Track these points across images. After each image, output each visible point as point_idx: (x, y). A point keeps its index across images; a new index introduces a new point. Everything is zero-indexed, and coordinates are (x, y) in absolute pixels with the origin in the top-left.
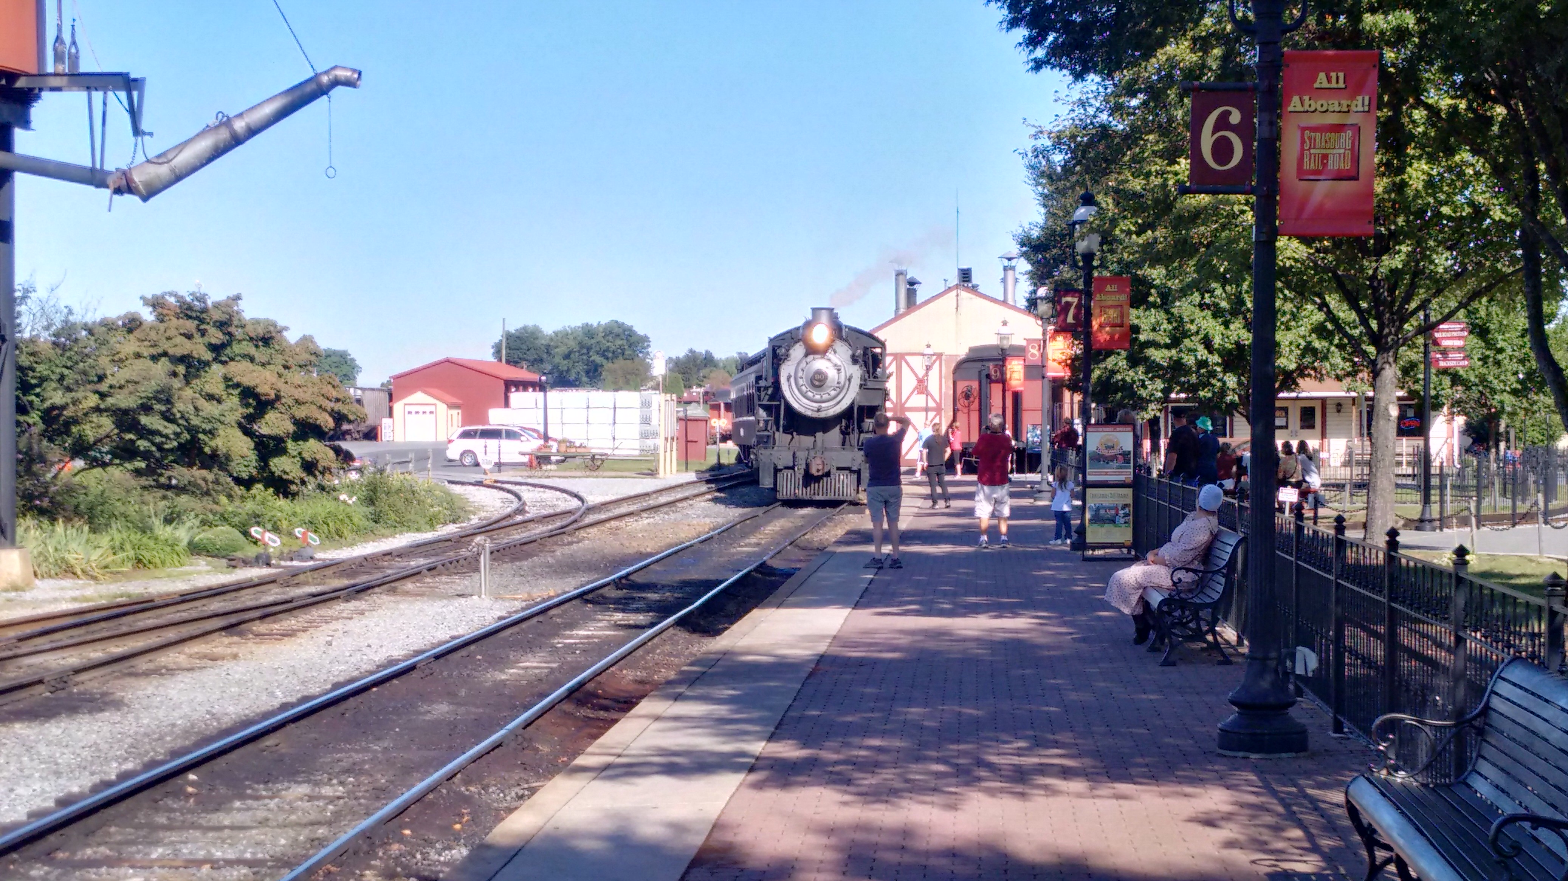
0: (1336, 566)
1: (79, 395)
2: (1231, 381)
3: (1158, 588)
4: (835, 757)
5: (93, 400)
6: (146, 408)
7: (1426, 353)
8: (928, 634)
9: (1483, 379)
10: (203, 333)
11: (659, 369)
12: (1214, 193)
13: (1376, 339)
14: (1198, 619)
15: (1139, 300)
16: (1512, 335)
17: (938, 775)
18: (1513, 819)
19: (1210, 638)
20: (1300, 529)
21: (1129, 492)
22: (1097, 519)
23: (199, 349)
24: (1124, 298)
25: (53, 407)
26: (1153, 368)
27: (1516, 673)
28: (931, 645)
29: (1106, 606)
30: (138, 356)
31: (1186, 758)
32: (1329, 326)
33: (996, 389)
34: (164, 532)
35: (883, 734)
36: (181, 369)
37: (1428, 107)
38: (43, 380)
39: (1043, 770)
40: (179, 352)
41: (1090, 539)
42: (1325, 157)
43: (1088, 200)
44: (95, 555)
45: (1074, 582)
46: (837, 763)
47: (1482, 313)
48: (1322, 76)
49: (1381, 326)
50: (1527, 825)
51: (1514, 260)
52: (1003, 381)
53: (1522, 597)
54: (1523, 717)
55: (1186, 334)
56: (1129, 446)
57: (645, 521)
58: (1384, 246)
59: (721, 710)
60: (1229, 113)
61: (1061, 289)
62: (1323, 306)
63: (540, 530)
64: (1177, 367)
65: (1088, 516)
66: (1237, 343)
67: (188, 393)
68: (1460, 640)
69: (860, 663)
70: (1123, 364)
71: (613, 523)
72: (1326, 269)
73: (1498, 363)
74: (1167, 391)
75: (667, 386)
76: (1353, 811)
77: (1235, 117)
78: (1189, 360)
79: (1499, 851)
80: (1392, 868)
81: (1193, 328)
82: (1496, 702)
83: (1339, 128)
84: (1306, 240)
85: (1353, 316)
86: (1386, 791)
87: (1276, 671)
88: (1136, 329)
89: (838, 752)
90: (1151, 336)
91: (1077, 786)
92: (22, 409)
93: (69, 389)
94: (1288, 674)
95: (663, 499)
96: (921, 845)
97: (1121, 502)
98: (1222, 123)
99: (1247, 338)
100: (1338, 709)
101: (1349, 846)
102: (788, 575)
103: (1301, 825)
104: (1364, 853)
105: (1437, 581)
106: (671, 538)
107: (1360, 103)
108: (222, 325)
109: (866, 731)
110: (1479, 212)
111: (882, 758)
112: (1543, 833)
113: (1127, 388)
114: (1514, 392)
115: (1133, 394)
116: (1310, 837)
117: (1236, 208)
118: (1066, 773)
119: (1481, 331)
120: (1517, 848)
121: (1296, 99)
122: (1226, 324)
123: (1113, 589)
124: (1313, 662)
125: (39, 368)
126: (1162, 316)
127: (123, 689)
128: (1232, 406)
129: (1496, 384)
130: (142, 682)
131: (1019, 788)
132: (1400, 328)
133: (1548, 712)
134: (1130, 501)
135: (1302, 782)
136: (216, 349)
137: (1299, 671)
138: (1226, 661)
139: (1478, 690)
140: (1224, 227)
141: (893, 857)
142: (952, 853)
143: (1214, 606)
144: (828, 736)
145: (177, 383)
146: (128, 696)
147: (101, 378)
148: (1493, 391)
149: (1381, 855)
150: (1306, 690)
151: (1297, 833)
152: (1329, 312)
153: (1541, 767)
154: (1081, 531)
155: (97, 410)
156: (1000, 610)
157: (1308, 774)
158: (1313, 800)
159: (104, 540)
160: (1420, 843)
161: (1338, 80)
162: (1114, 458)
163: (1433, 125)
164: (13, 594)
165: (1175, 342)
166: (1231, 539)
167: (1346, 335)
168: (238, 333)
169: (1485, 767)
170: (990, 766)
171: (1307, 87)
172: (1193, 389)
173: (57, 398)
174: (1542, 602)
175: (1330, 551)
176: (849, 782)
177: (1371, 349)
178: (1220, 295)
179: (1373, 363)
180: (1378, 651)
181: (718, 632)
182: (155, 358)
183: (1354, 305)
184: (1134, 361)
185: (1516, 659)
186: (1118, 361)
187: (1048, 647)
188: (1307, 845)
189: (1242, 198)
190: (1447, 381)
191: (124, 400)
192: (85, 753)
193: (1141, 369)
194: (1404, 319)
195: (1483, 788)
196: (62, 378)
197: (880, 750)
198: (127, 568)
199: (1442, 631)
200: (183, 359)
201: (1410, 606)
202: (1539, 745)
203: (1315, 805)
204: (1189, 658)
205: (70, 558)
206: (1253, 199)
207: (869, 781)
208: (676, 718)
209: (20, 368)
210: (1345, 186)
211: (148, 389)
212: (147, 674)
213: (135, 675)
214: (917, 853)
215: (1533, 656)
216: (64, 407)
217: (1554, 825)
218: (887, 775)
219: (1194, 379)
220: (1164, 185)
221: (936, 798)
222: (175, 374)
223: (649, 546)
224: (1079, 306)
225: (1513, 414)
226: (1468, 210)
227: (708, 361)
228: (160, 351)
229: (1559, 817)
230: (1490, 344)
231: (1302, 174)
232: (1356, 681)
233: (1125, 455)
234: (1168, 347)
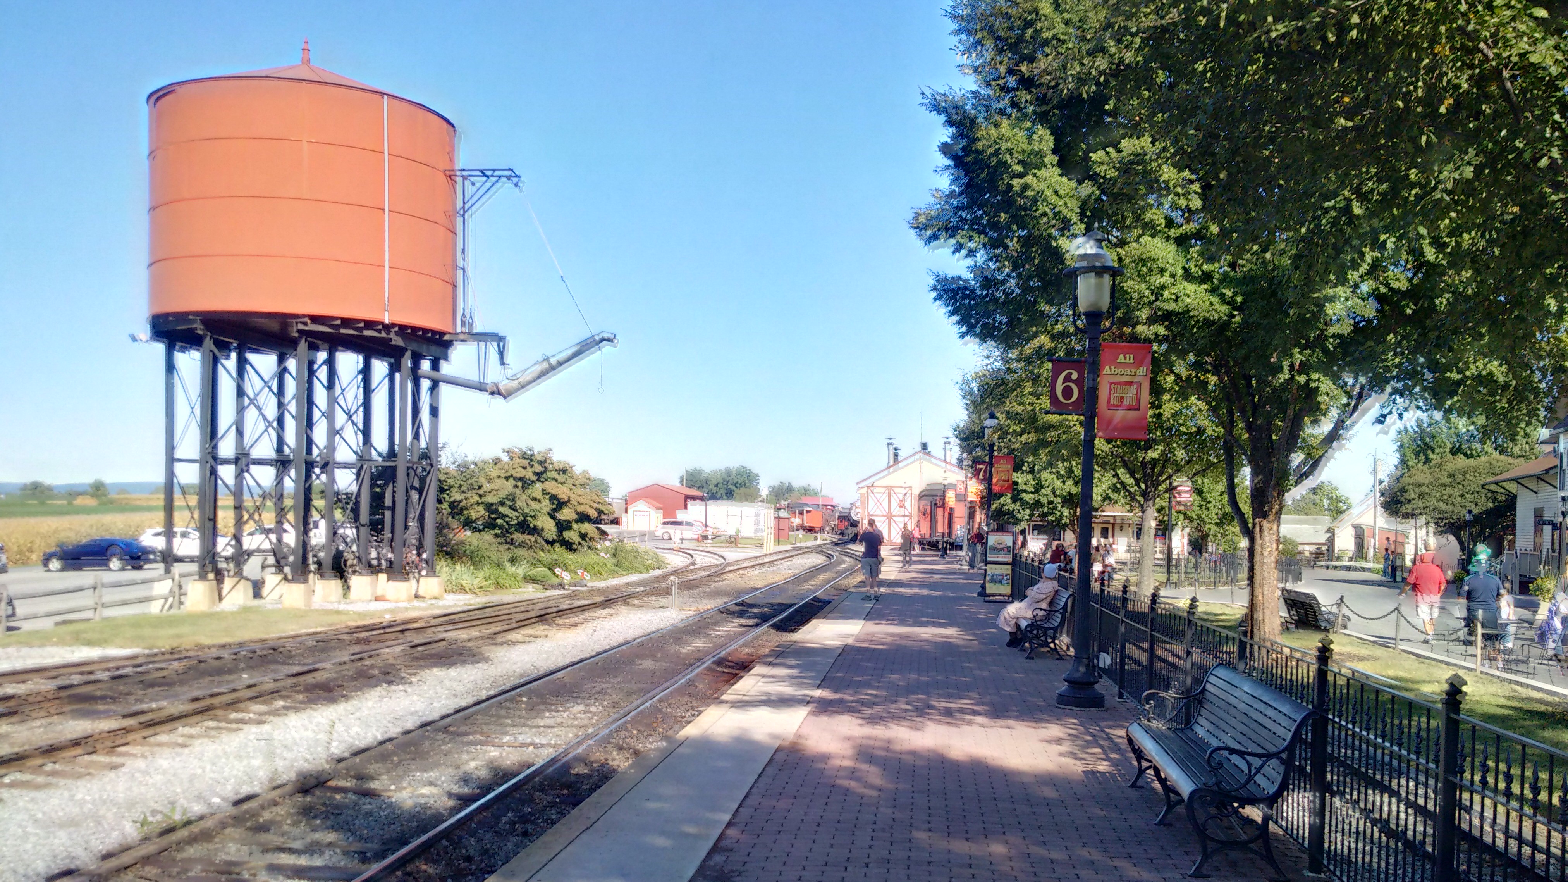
0: (1122, 612)
1: (469, 495)
2: (1066, 512)
3: (1025, 619)
4: (852, 698)
5: (477, 498)
6: (502, 504)
7: (1170, 502)
8: (902, 636)
9: (1199, 517)
10: (532, 466)
11: (764, 492)
12: (1061, 414)
13: (1144, 494)
14: (1046, 635)
15: (1017, 468)
16: (1215, 494)
17: (906, 710)
18: (1219, 749)
19: (1052, 645)
20: (1102, 591)
21: (1010, 567)
22: (993, 581)
23: (529, 474)
24: (1010, 467)
25: (454, 502)
26: (1024, 504)
27: (1221, 672)
28: (903, 642)
29: (996, 626)
30: (499, 477)
31: (1040, 709)
32: (1119, 486)
33: (940, 512)
34: (511, 569)
35: (878, 688)
36: (520, 484)
37: (1177, 375)
38: (450, 487)
39: (962, 711)
40: (518, 476)
41: (988, 591)
42: (1122, 398)
43: (992, 416)
44: (476, 581)
45: (980, 613)
46: (852, 702)
47: (1200, 482)
48: (1122, 356)
49: (1147, 488)
50: (1225, 753)
51: (1218, 456)
52: (943, 506)
53: (1225, 632)
54: (1223, 695)
55: (1042, 487)
56: (1010, 544)
57: (756, 572)
58: (1149, 445)
59: (794, 672)
60: (1071, 374)
61: (976, 461)
62: (1116, 475)
63: (704, 573)
64: (1037, 504)
65: (988, 578)
66: (1070, 494)
67: (524, 497)
68: (1188, 653)
69: (867, 650)
70: (1009, 501)
71: (741, 572)
72: (1117, 456)
73: (1208, 509)
74: (1031, 515)
75: (768, 501)
76: (1130, 741)
77: (1075, 376)
78: (1044, 500)
79: (1210, 766)
80: (1151, 772)
81: (1047, 484)
82: (1209, 687)
83: (1130, 383)
84: (1109, 441)
85: (1132, 481)
86: (1147, 730)
87: (1088, 666)
88: (1016, 483)
89: (851, 695)
90: (1024, 487)
91: (980, 719)
92: (440, 501)
93: (463, 492)
94: (1095, 667)
95: (766, 560)
96: (897, 747)
97: (1005, 573)
98: (1067, 379)
99: (1075, 490)
100: (1121, 687)
101: (1127, 759)
102: (828, 603)
103: (1101, 747)
104: (1135, 763)
105: (1177, 621)
106: (771, 580)
107: (1142, 371)
108: (541, 463)
109: (869, 686)
110: (1200, 431)
111: (877, 700)
112: (1235, 759)
113: (1010, 513)
114: (1217, 524)
115: (1013, 517)
116: (1105, 753)
117: (1072, 424)
118: (975, 713)
119: (1199, 492)
120: (1220, 764)
121: (1107, 368)
122: (1064, 482)
123: (1002, 618)
124: (1108, 661)
125: (449, 481)
126: (1030, 477)
127: (489, 651)
128: (1066, 525)
129: (1206, 519)
130: (499, 648)
131: (949, 720)
132: (1156, 489)
133: (1237, 693)
134: (1010, 572)
135: (1102, 724)
136: (538, 474)
137: (1101, 665)
138: (1061, 658)
139: (1197, 681)
140: (1064, 432)
141: (882, 753)
142: (913, 753)
143: (1055, 629)
144: (848, 687)
145: (518, 491)
146: (492, 656)
147: (480, 487)
148: (1205, 523)
149: (1145, 764)
150: (1104, 676)
151: (1099, 750)
152: (1119, 478)
153: (1233, 722)
154: (983, 587)
155: (478, 504)
156: (940, 625)
157: (1104, 720)
158: (1107, 734)
159: (481, 574)
160: (1167, 758)
161: (1130, 359)
162: (1002, 549)
163: (1177, 384)
164: (433, 601)
165: (1037, 491)
166: (1065, 595)
167: (1128, 491)
168: (550, 467)
169: (1201, 720)
170: (933, 707)
171: (1114, 362)
172: (1044, 515)
173: (457, 496)
174: (1236, 635)
175: (1119, 604)
176: (859, 712)
177: (1141, 499)
178: (1061, 467)
179: (1142, 506)
180: (1143, 657)
181: (794, 631)
182: (507, 478)
183: (1132, 475)
184: (1015, 499)
185: (1219, 665)
186: (1006, 499)
187: (966, 647)
188: (1103, 756)
189: (1076, 418)
190: (1182, 517)
191: (491, 499)
192: (469, 685)
193: (1018, 504)
194: (1159, 484)
195: (1200, 732)
196: (461, 486)
197: (876, 696)
198: (492, 589)
199: (1179, 648)
200: (521, 479)
201: (1162, 634)
202: (1233, 711)
203: (1109, 738)
204: (1042, 656)
205: (464, 583)
206: (1082, 418)
207: (868, 712)
208: (773, 677)
209: (440, 481)
210: (1132, 414)
211: (503, 494)
212: (501, 644)
213: (496, 644)
214: (895, 752)
215: (1229, 663)
216: (461, 501)
217: (1241, 754)
218: (878, 708)
219: (1046, 510)
220: (1034, 410)
221: (906, 723)
222: (516, 486)
223: (759, 584)
224: (985, 472)
225: (1215, 536)
226: (1194, 429)
227: (790, 489)
228: (509, 474)
229: (1243, 749)
230: (1203, 499)
231: (1109, 406)
232: (1131, 672)
233: (1008, 548)
234: (1032, 493)
